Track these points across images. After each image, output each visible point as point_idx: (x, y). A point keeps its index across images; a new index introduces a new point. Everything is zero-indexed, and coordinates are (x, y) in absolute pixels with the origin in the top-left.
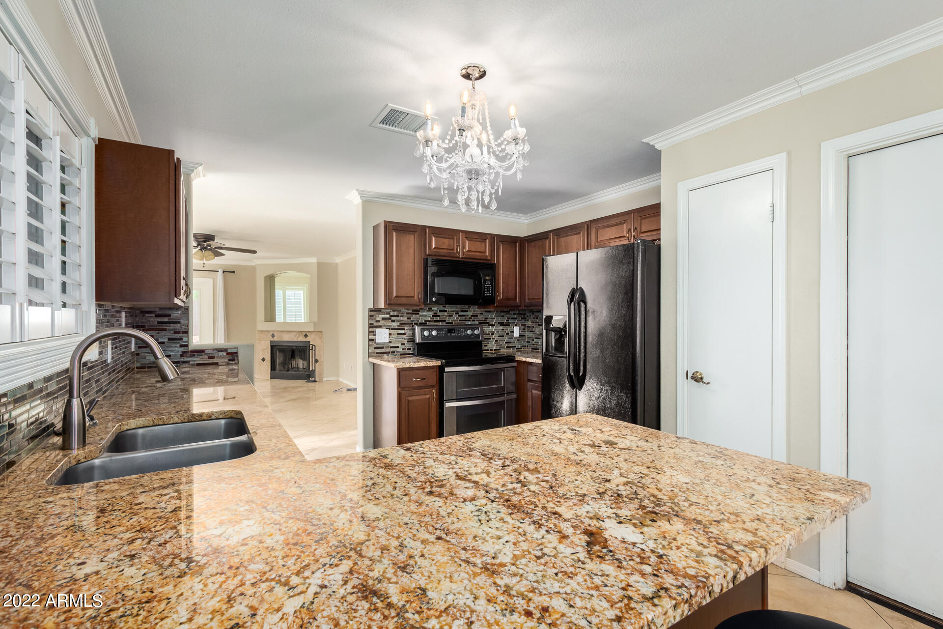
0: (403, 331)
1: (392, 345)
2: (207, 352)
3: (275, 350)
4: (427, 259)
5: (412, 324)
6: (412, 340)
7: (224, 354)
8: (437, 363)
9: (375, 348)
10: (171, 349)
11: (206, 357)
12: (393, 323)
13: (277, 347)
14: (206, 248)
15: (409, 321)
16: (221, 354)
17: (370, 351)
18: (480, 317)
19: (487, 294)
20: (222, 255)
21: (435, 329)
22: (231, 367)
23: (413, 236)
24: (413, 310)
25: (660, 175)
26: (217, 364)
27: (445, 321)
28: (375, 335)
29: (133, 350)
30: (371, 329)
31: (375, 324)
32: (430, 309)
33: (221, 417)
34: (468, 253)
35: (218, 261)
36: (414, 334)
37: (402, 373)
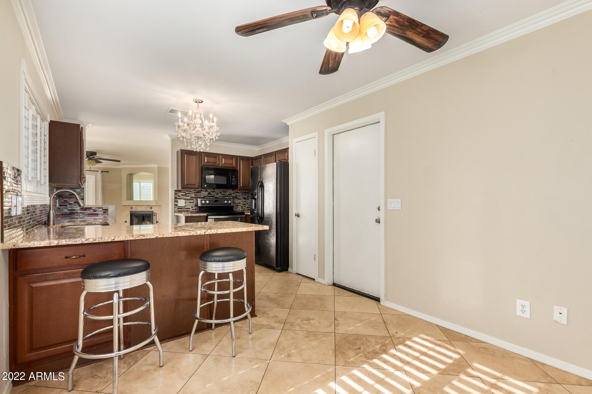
0: (192, 201)
1: (186, 207)
2: (93, 208)
3: (133, 216)
4: (202, 167)
5: (197, 197)
6: (197, 205)
7: (101, 209)
8: (205, 214)
9: (178, 209)
10: (75, 207)
11: (92, 211)
12: (187, 197)
13: (134, 215)
14: (92, 159)
15: (195, 196)
16: (100, 210)
17: (175, 210)
18: (233, 195)
19: (233, 184)
20: (101, 162)
21: (208, 200)
22: (104, 216)
23: (195, 156)
24: (197, 191)
25: (289, 137)
26: (98, 214)
27: (214, 196)
28: (178, 202)
29: (58, 206)
30: (176, 200)
31: (178, 197)
32: (206, 191)
33: (99, 224)
34: (224, 164)
35: (98, 165)
36: (197, 202)
37: (187, 219)
